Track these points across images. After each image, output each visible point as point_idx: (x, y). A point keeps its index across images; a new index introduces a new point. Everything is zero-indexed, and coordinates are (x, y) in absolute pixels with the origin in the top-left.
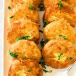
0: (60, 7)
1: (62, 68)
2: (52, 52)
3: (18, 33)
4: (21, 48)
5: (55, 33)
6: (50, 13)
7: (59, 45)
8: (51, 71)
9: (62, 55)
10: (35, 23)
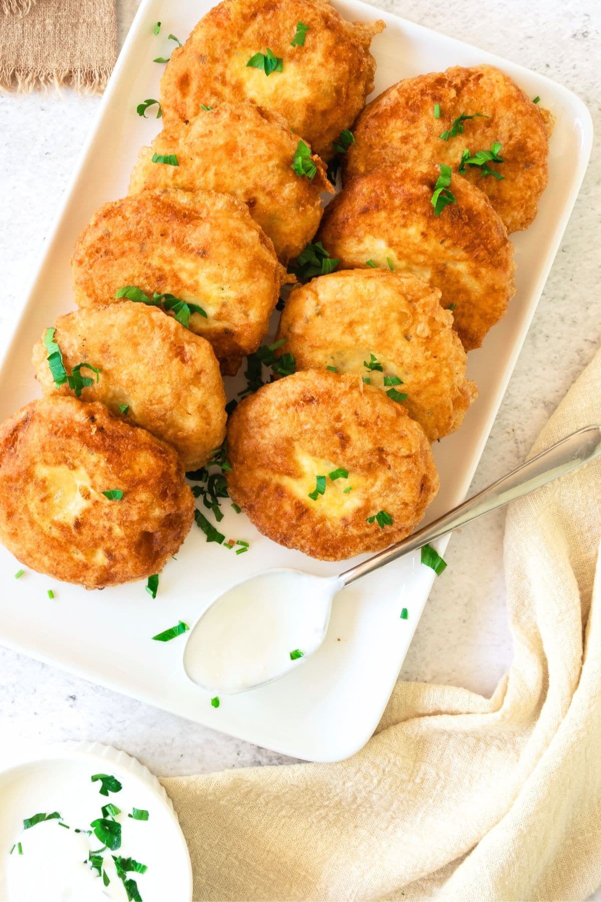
0: (434, 201)
1: (312, 553)
2: (289, 441)
3: (155, 262)
4: (127, 352)
5: (348, 340)
6: (365, 211)
7: (347, 416)
8: (244, 546)
9: (343, 483)
10: (273, 261)
